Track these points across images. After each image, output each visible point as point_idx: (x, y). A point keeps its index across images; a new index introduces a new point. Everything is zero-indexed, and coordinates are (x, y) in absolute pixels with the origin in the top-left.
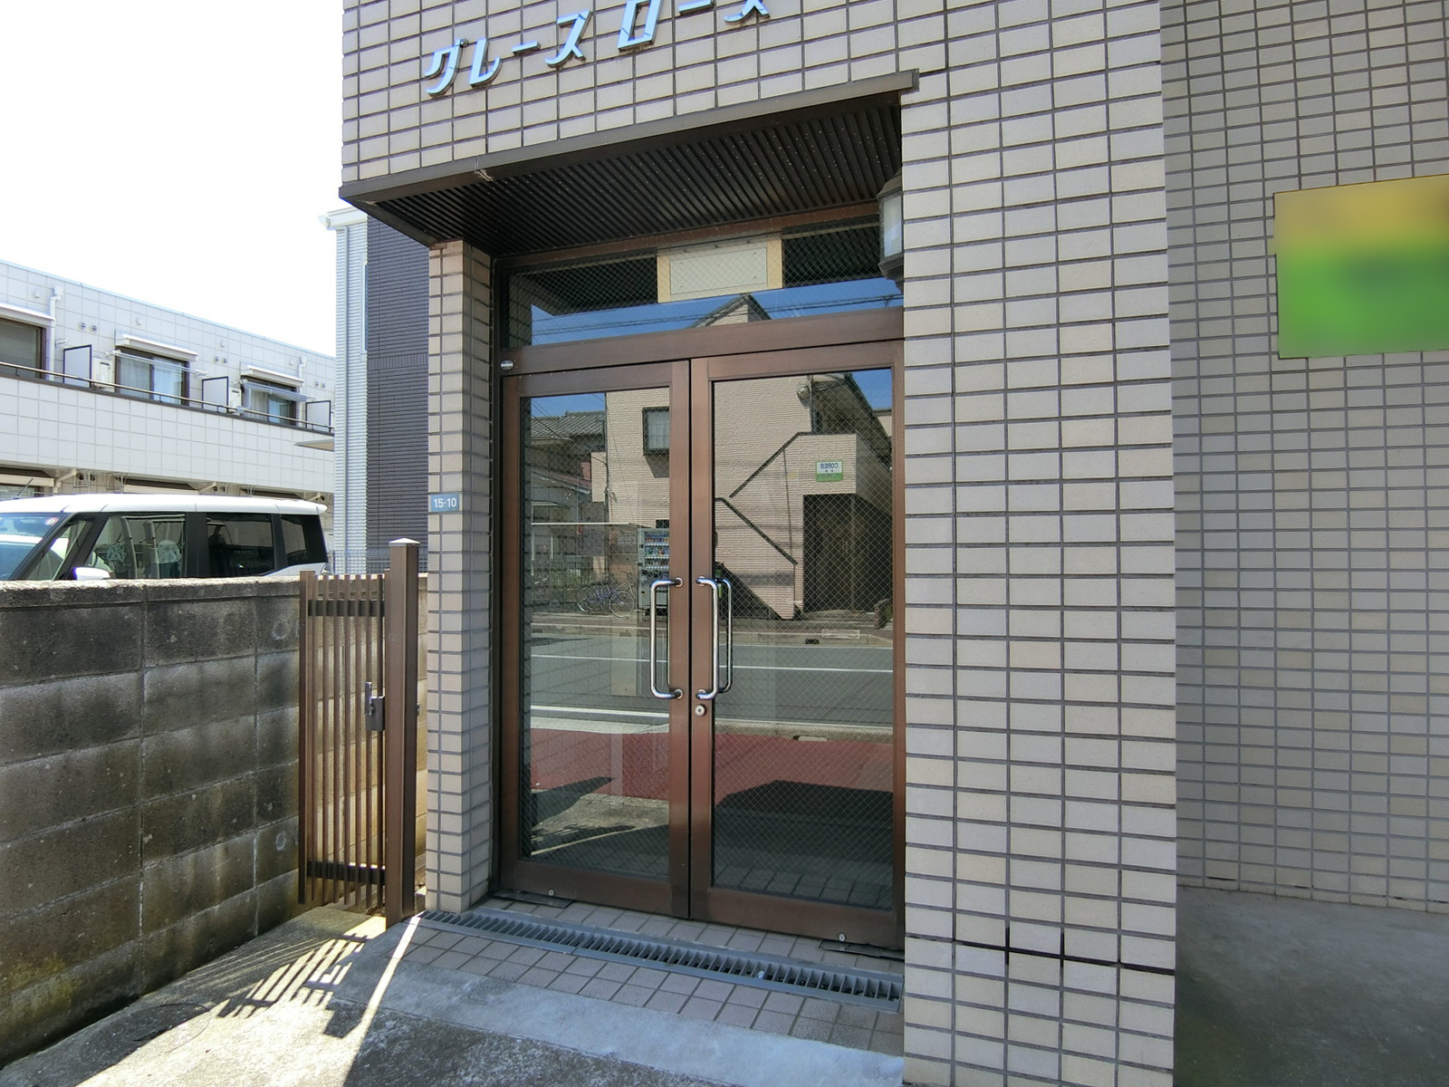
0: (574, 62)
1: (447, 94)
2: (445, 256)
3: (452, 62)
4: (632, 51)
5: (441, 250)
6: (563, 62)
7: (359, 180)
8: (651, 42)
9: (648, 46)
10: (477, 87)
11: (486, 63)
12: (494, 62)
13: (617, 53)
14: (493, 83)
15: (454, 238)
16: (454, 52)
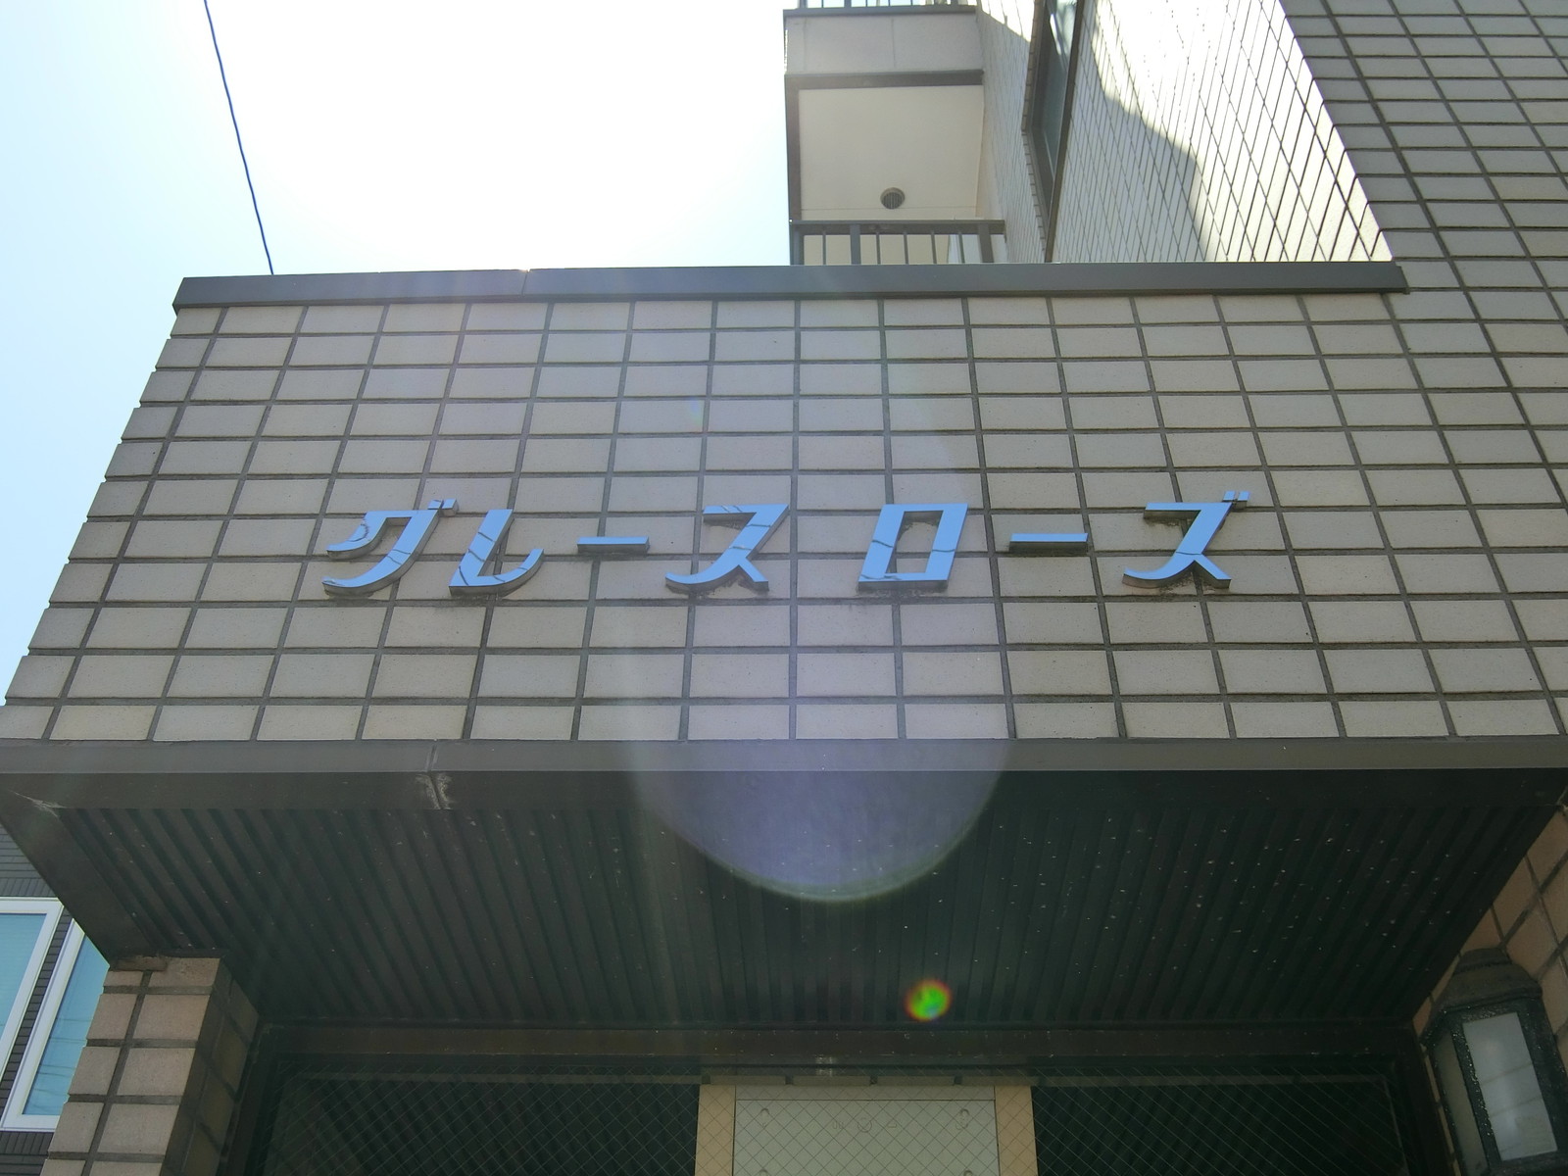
0: (736, 591)
1: (376, 596)
2: (156, 991)
3: (408, 541)
4: (896, 594)
5: (148, 973)
6: (712, 586)
7: (46, 739)
8: (941, 586)
9: (935, 592)
10: (462, 597)
11: (499, 556)
12: (524, 557)
13: (852, 593)
14: (513, 596)
15: (199, 950)
16: (420, 523)
